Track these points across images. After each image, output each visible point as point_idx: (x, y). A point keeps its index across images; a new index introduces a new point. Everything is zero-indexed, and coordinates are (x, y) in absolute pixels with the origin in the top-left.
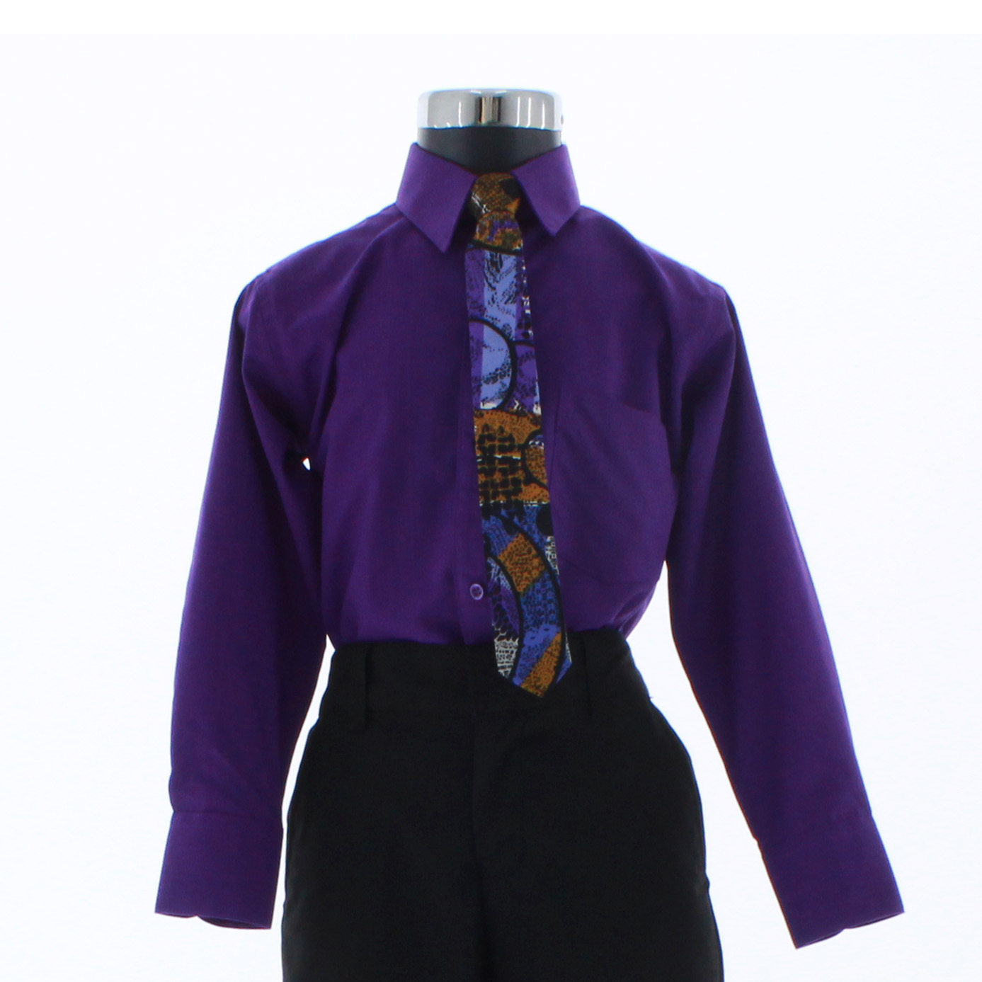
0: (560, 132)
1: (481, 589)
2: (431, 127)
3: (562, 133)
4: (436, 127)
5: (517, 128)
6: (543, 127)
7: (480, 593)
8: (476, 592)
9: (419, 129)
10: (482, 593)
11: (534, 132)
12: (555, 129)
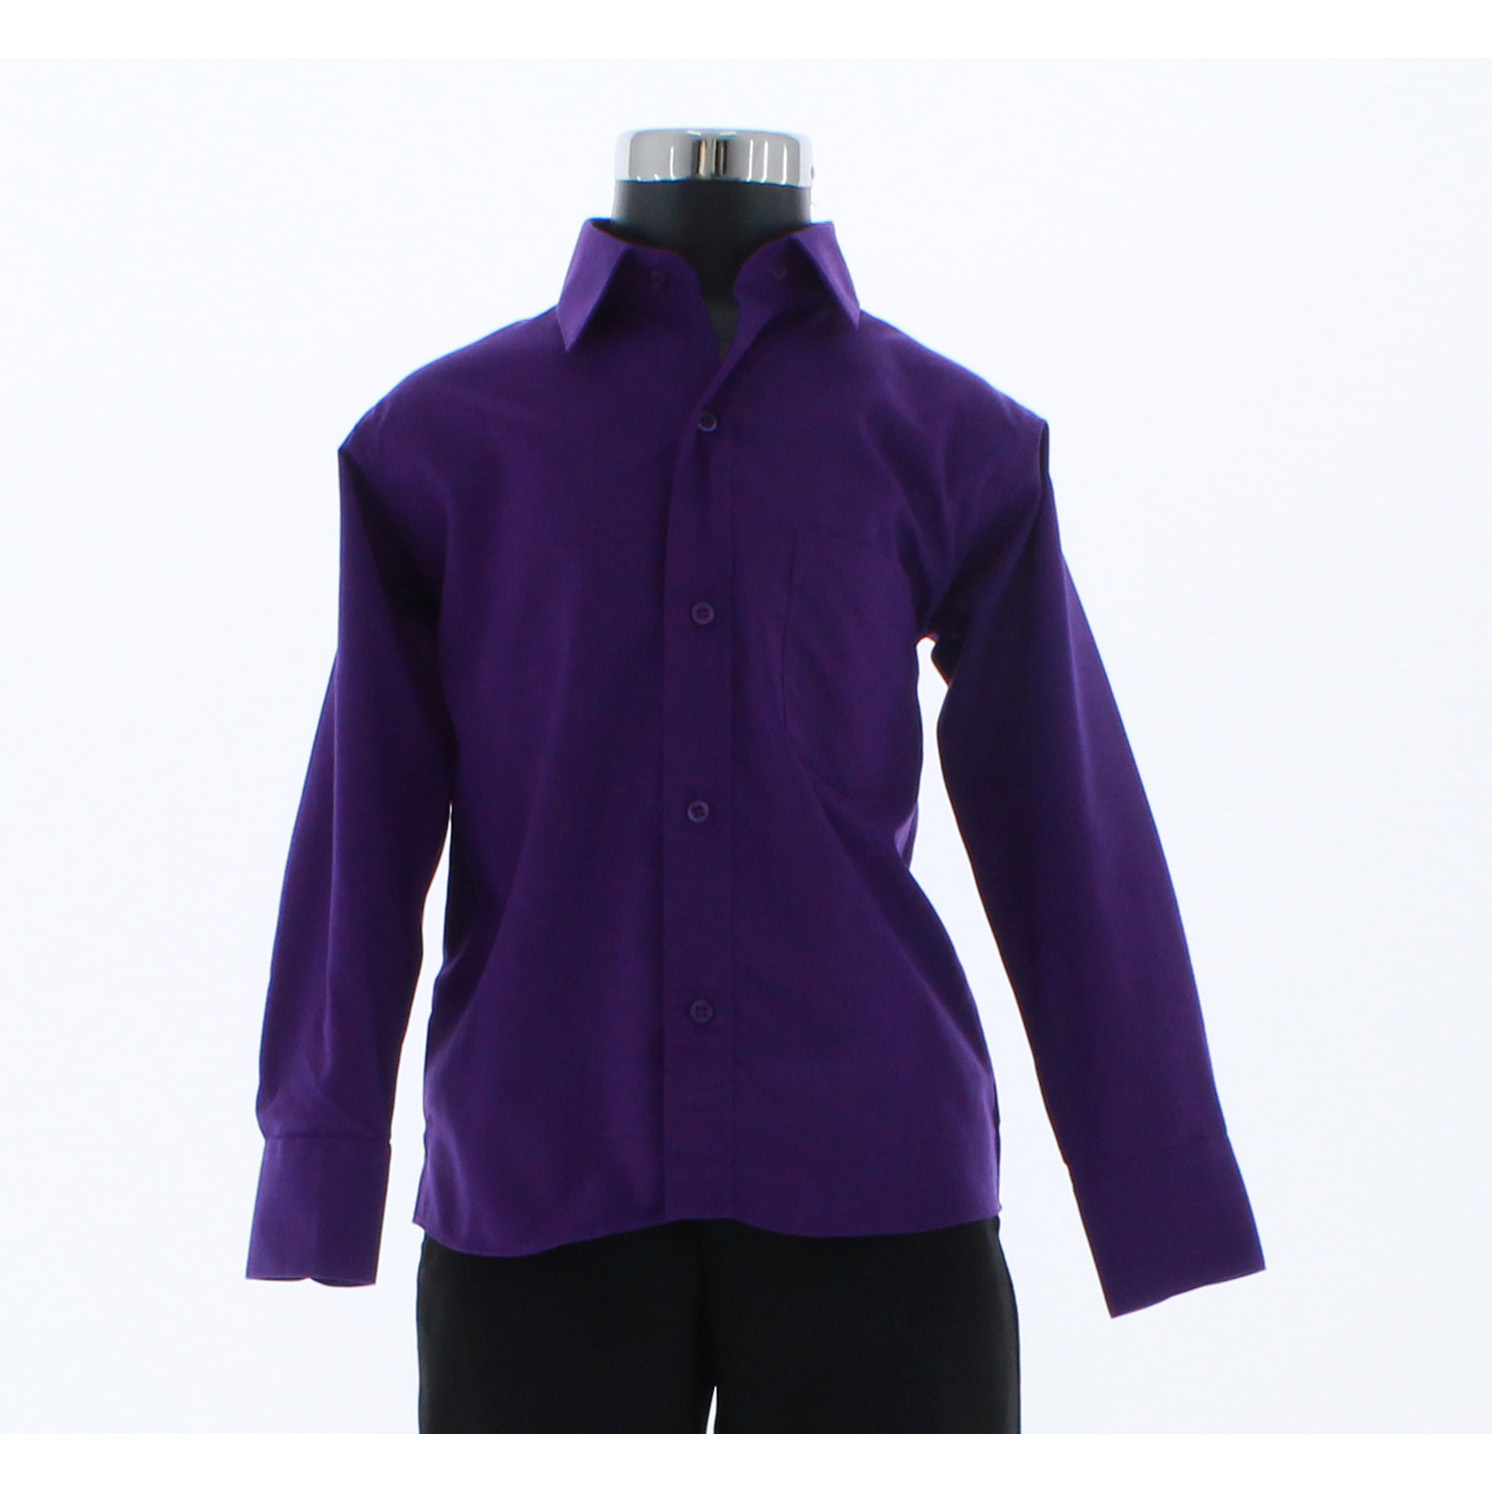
0: (810, 189)
2: (633, 179)
3: (812, 190)
4: (639, 179)
5: (750, 183)
6: (783, 182)
9: (617, 182)
11: (771, 188)
12: (801, 184)
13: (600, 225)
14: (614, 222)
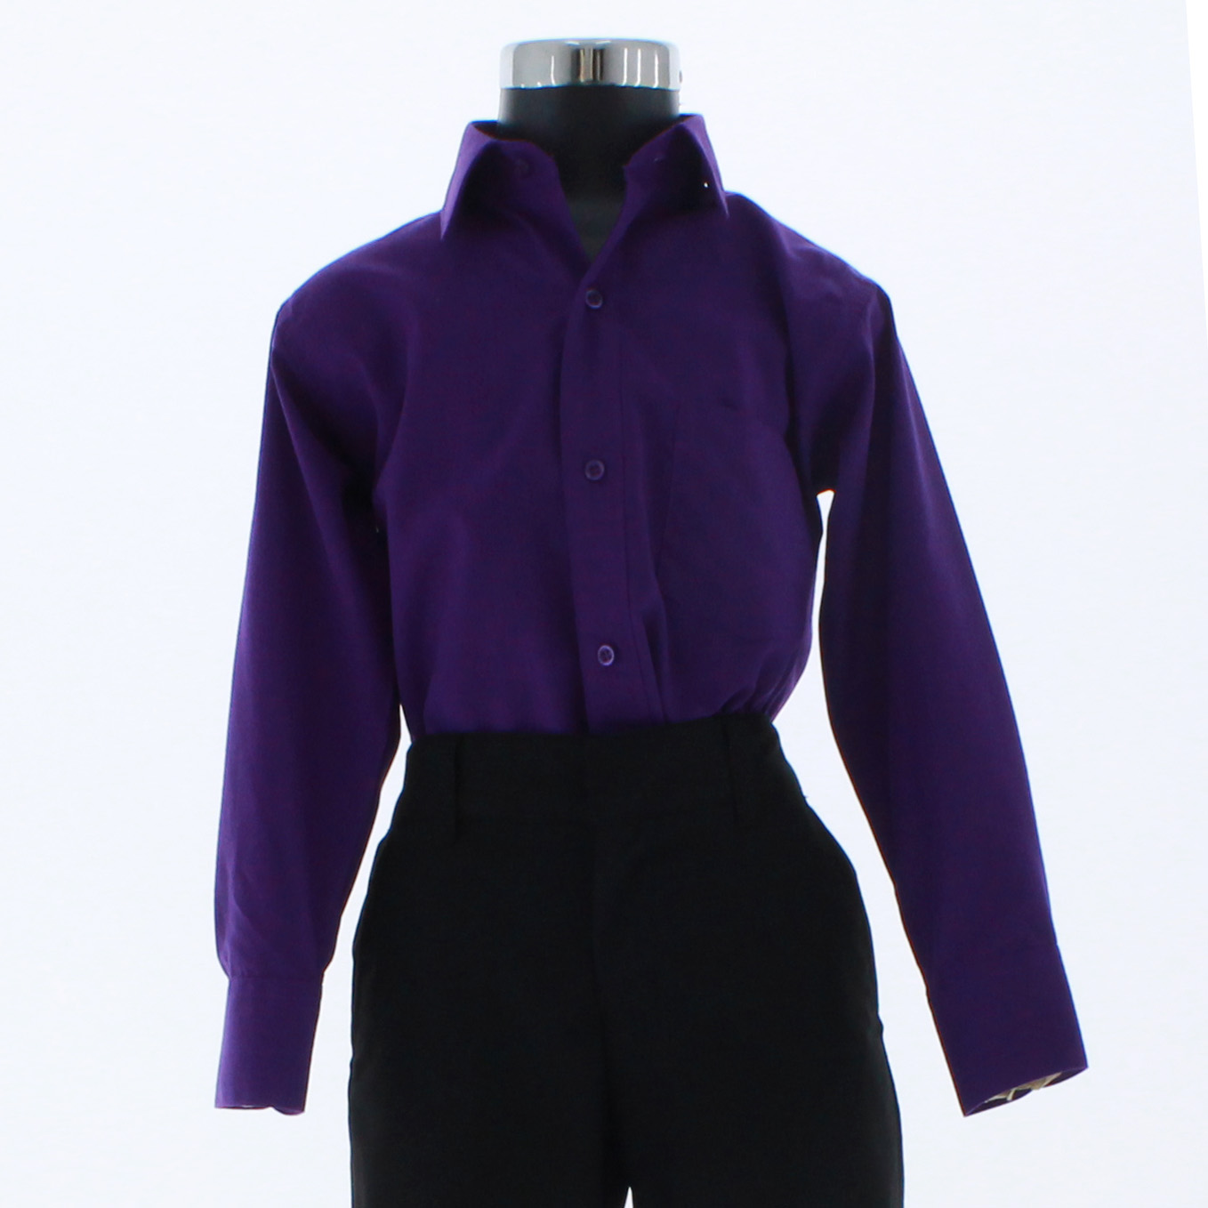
0: (677, 91)
1: (612, 652)
2: (517, 86)
3: (680, 93)
4: (523, 86)
5: (625, 87)
6: (655, 86)
7: (610, 657)
8: (605, 656)
9: (502, 90)
10: (613, 656)
11: (644, 91)
12: (671, 87)
13: (483, 127)
14: (500, 124)
